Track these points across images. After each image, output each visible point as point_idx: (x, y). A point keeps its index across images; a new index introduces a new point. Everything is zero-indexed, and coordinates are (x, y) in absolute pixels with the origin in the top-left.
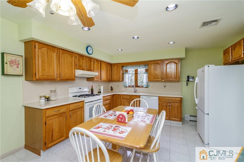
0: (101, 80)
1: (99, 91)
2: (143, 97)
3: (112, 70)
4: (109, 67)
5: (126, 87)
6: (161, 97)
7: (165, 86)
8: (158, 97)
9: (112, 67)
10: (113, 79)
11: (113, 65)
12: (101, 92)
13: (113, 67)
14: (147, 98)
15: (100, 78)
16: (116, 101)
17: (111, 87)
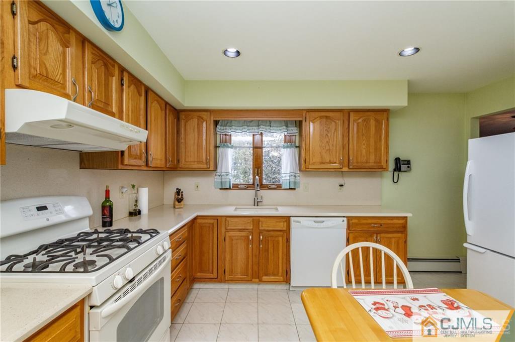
0: (147, 165)
1: (132, 209)
2: (299, 222)
3: (178, 132)
4: (170, 118)
5: (226, 189)
6: (351, 220)
7: (341, 186)
8: (345, 219)
9: (178, 119)
10: (183, 162)
11: (182, 116)
12: (142, 213)
13: (183, 123)
14: (314, 224)
15: (144, 156)
16: (202, 243)
17: (178, 192)
